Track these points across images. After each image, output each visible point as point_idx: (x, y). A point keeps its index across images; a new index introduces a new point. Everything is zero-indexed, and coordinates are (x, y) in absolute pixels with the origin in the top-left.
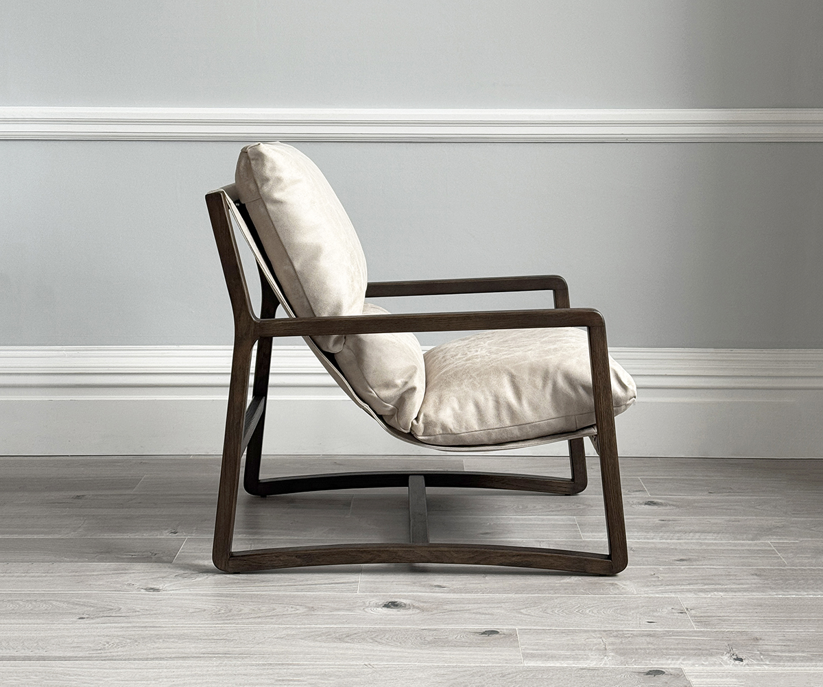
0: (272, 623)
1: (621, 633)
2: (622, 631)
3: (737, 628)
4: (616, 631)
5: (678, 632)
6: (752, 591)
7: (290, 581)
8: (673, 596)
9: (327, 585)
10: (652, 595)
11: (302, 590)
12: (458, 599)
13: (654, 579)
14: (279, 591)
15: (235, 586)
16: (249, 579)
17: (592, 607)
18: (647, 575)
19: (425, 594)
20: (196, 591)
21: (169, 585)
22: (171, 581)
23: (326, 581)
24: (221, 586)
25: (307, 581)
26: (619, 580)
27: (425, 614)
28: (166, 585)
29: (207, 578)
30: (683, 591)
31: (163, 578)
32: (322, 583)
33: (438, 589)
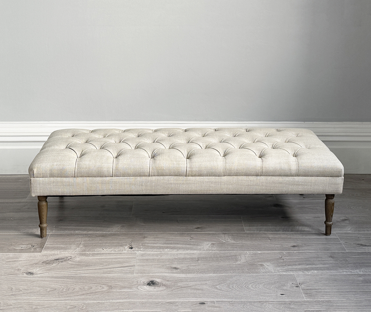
3: (326, 299)
7: (100, 266)
8: (292, 273)
9: (119, 269)
10: (281, 273)
11: (106, 272)
12: (185, 278)
13: (282, 261)
14: (94, 273)
15: (72, 270)
16: (80, 265)
17: (252, 283)
18: (278, 258)
19: (168, 274)
20: (52, 274)
21: (38, 270)
22: (40, 267)
23: (119, 265)
24: (66, 270)
25: (109, 265)
26: (265, 261)
27: (168, 290)
28: (37, 270)
29: (58, 264)
30: (297, 270)
31: (36, 264)
32: (117, 266)
33: (175, 271)
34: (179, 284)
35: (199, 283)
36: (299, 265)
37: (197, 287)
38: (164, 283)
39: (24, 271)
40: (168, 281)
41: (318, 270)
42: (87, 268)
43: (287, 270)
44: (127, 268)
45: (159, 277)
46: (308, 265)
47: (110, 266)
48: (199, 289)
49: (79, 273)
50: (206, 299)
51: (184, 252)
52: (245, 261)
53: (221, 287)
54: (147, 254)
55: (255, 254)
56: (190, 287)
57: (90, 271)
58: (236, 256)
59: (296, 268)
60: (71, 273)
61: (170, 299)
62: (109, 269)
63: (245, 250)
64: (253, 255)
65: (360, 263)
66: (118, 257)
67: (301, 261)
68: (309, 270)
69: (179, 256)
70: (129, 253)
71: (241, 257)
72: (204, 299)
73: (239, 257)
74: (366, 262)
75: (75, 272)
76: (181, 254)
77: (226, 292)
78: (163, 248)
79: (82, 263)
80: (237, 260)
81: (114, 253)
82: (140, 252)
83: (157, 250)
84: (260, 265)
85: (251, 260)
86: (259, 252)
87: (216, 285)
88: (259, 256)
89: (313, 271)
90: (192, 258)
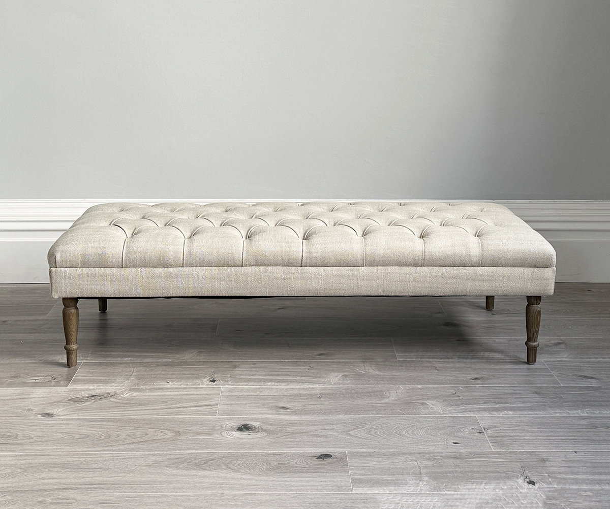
0: (144, 450)
1: (432, 455)
2: (433, 453)
3: (527, 449)
4: (429, 453)
5: (479, 453)
6: (535, 410)
7: (163, 404)
8: (472, 415)
9: (192, 408)
10: (455, 415)
11: (172, 413)
12: (298, 420)
13: (456, 398)
14: (153, 414)
15: (116, 410)
16: (129, 403)
17: (408, 427)
18: (450, 394)
19: (272, 416)
20: (84, 416)
21: (61, 410)
22: (64, 406)
23: (192, 404)
24: (105, 411)
25: (176, 404)
26: (428, 399)
27: (271, 438)
28: (59, 410)
29: (94, 402)
30: (479, 411)
31: (58, 402)
32: (189, 406)
33: (282, 411)
34: (288, 429)
35: (321, 428)
36: (484, 403)
37: (317, 433)
38: (264, 428)
39: (38, 412)
40: (271, 425)
41: (514, 410)
42: (140, 408)
43: (465, 411)
44: (205, 408)
45: (256, 420)
46: (498, 403)
47: (178, 405)
48: (320, 437)
49: (127, 414)
50: (331, 449)
51: (299, 386)
52: (396, 398)
53: (356, 433)
54: (239, 389)
55: (413, 389)
56: (307, 432)
57: (145, 411)
58: (381, 391)
59: (480, 408)
60: (115, 415)
61: (273, 449)
62: (177, 409)
63: (396, 384)
64: (409, 391)
65: (582, 402)
66: (192, 393)
67: (488, 399)
68: (499, 410)
69: (289, 392)
70: (209, 388)
71: (390, 393)
72: (328, 449)
73: (388, 392)
74: (592, 400)
75: (121, 412)
76: (293, 388)
77: (364, 440)
78: (265, 381)
79: (134, 402)
80: (383, 397)
81: (185, 388)
82: (227, 386)
83: (255, 384)
84: (421, 403)
85: (406, 398)
86: (420, 386)
87: (350, 431)
88: (419, 392)
89: (506, 412)
90: (310, 395)
